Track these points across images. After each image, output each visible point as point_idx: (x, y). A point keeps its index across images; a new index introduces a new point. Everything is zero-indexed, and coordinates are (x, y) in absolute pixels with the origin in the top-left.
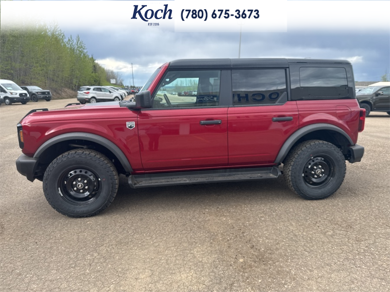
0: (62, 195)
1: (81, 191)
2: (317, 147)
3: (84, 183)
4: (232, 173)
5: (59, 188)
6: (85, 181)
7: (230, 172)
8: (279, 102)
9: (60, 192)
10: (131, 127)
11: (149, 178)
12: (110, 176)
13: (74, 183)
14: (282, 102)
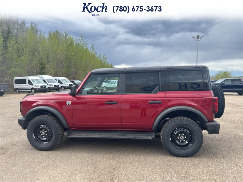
0: (35, 138)
1: (44, 136)
2: (179, 121)
3: (45, 132)
4: (126, 134)
5: (34, 134)
6: (46, 132)
7: (125, 133)
8: (154, 92)
9: (34, 136)
10: (69, 104)
11: (78, 133)
12: (56, 130)
13: (41, 132)
14: (156, 92)
